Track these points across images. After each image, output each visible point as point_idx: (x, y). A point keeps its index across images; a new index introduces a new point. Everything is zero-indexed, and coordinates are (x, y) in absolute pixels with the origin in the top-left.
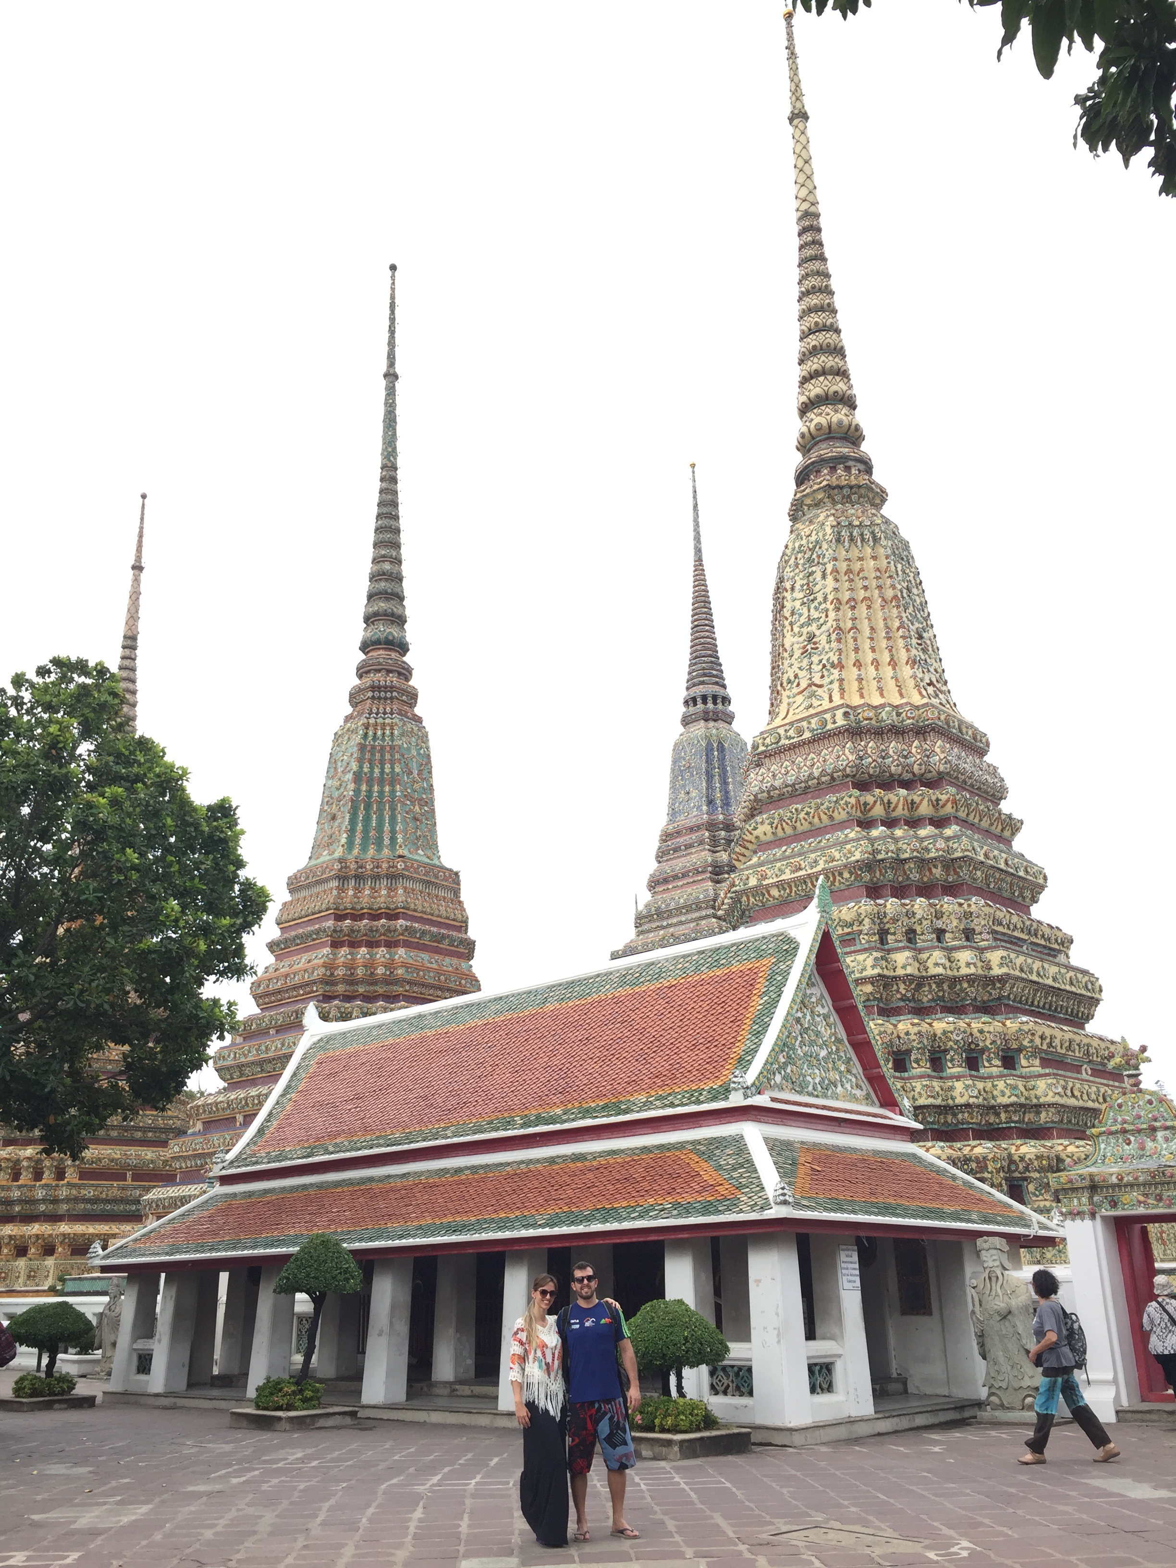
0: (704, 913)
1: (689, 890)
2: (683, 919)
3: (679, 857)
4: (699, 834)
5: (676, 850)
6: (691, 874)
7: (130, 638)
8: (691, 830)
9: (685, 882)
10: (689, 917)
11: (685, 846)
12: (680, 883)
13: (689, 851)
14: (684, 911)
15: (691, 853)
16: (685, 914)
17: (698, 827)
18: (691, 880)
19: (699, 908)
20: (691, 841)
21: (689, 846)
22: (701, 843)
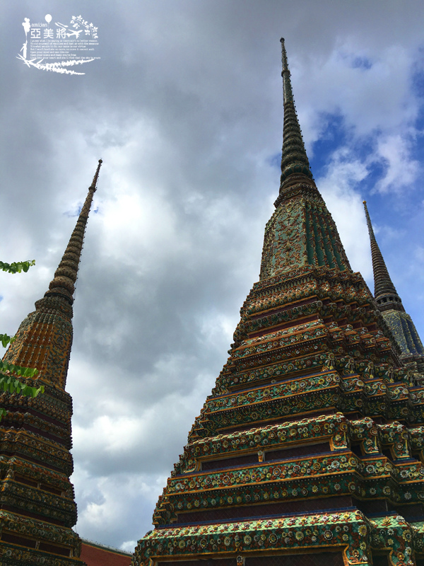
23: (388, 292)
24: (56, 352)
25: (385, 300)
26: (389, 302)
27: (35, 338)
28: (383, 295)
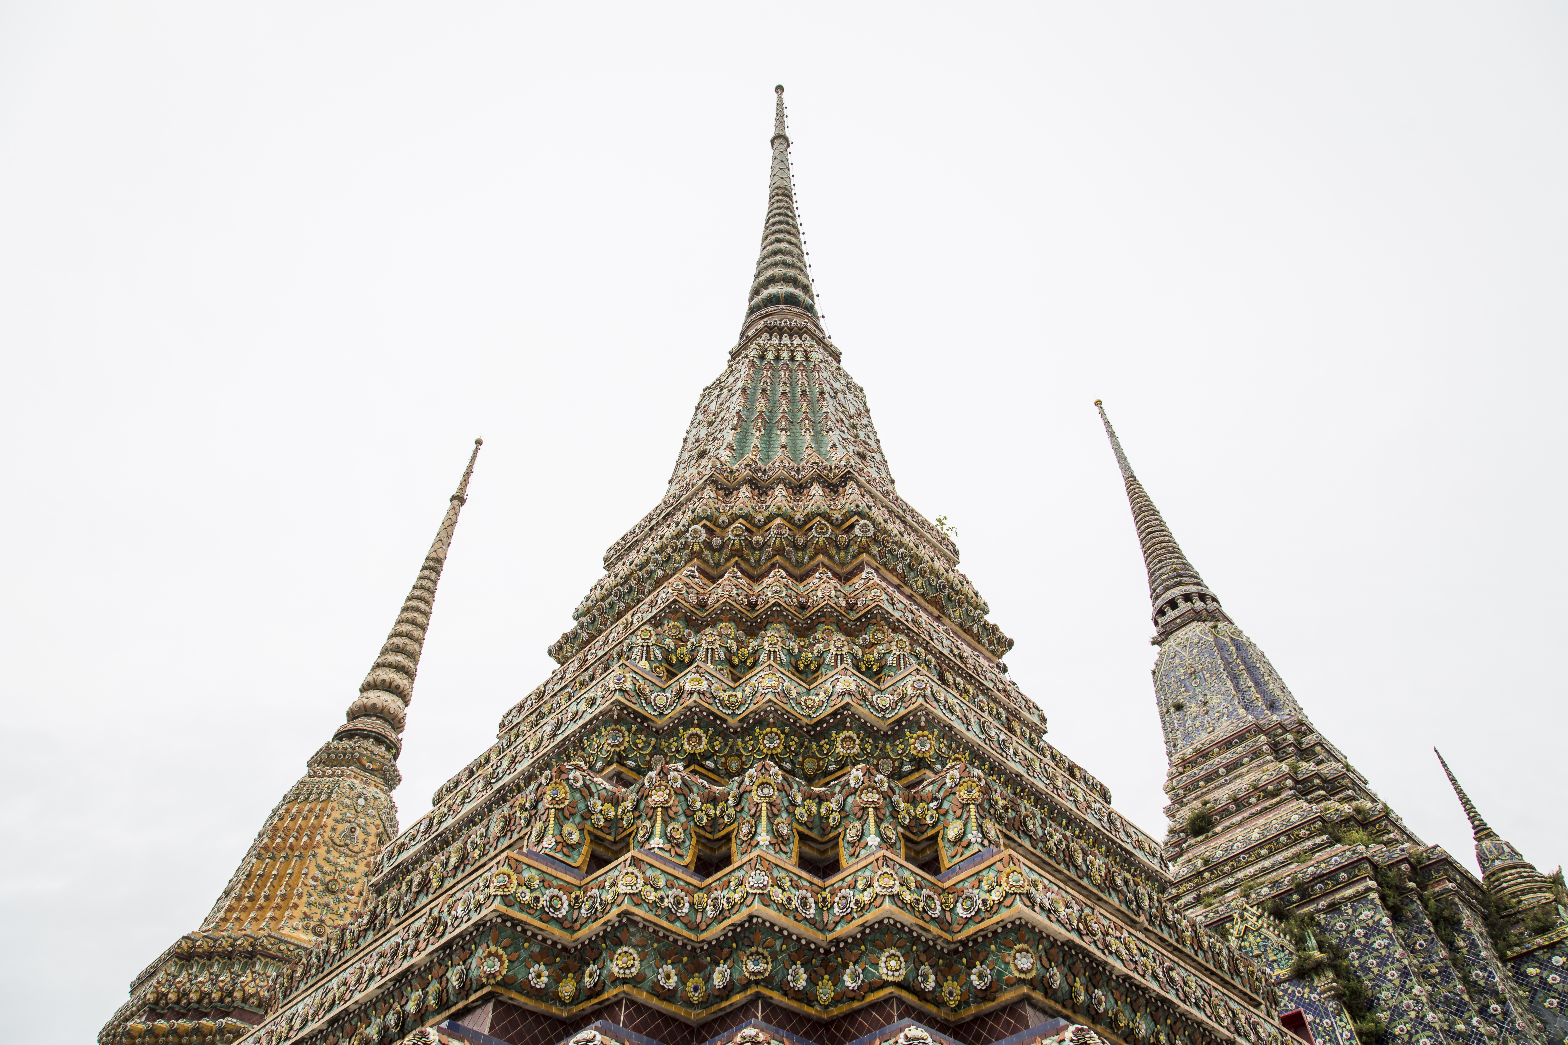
0: (1309, 843)
1: (1261, 821)
2: (1267, 863)
3: (1216, 788)
4: (1250, 742)
5: (1208, 779)
6: (1253, 800)
7: (433, 559)
8: (1227, 744)
9: (1246, 814)
10: (1280, 857)
11: (1226, 767)
12: (1238, 818)
13: (1237, 773)
14: (1264, 852)
15: (1241, 776)
16: (1265, 858)
17: (1241, 737)
18: (1259, 808)
19: (1298, 840)
20: (1235, 756)
21: (1233, 766)
22: (1256, 754)
23: (1180, 584)
24: (335, 864)
25: (1173, 604)
26: (1184, 606)
27: (284, 840)
28: (1168, 596)
